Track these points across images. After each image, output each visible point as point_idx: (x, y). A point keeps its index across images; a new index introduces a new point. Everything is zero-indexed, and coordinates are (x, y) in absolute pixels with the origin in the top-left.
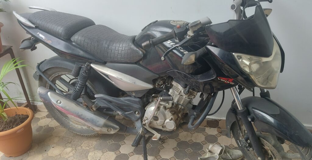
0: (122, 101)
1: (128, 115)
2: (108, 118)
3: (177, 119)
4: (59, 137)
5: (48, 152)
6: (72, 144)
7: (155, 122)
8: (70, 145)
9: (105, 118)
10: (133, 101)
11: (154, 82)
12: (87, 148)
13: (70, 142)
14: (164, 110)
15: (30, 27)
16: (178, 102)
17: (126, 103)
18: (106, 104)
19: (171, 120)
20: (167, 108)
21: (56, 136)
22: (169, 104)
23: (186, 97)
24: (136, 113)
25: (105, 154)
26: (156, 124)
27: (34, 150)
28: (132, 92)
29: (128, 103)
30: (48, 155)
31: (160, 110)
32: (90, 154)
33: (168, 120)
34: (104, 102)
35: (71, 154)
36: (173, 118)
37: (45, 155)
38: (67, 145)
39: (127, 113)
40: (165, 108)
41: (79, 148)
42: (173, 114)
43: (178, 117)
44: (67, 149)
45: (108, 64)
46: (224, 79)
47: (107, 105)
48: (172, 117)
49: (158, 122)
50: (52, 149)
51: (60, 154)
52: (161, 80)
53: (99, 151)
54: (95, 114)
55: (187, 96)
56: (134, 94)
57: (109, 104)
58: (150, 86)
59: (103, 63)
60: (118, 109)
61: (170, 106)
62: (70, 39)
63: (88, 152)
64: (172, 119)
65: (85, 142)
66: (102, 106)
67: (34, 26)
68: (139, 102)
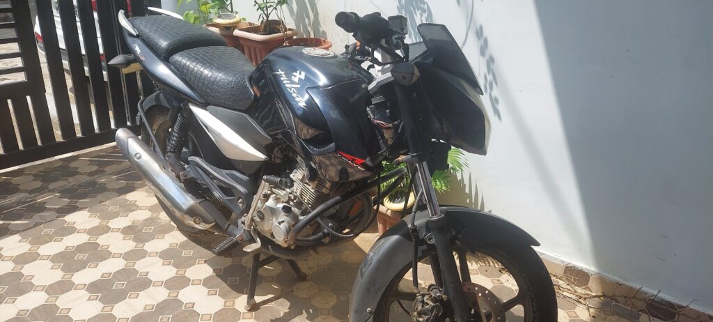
0: (222, 175)
1: (228, 202)
7: (260, 223)
14: (274, 202)
16: (301, 194)
17: (227, 179)
22: (284, 195)
23: (312, 189)
24: (239, 201)
29: (230, 181)
31: (268, 202)
34: (198, 172)
36: (286, 221)
39: (227, 197)
40: (278, 200)
42: (287, 214)
46: (347, 156)
48: (285, 218)
55: (314, 186)
56: (241, 167)
59: (204, 104)
60: (215, 188)
62: (169, 59)
64: (282, 222)
66: (195, 178)
67: (135, 34)
68: (246, 182)
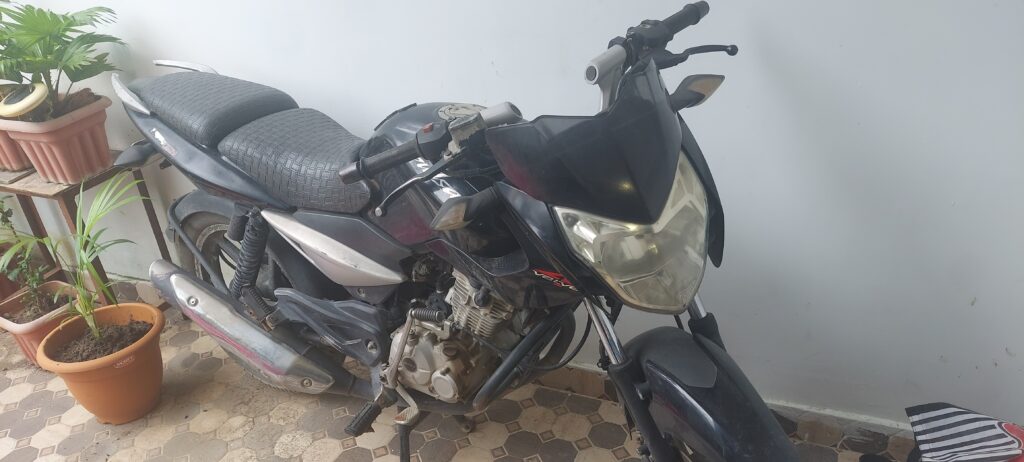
0: (335, 311)
1: (350, 349)
2: (307, 352)
3: (464, 373)
4: (227, 385)
5: (191, 422)
6: (250, 408)
7: (409, 374)
8: (244, 409)
9: (297, 351)
10: (361, 313)
11: (404, 266)
12: (282, 423)
13: (247, 400)
14: (429, 344)
15: (141, 115)
16: (467, 324)
17: (344, 315)
18: (299, 315)
19: (443, 374)
20: (439, 338)
21: (220, 383)
22: (443, 329)
23: (486, 315)
24: (369, 346)
25: (316, 443)
26: (412, 380)
27: (162, 413)
28: (359, 288)
29: (349, 318)
30: (188, 429)
31: (420, 344)
32: (284, 439)
33: (437, 374)
34: (295, 311)
35: (240, 434)
36: (452, 368)
37: (182, 428)
38: (238, 408)
39: (349, 342)
40: (434, 339)
41: (263, 419)
42: (452, 358)
43: (468, 366)
44: (235, 419)
45: (300, 213)
46: (549, 273)
47: (301, 317)
48: (449, 364)
49: (416, 375)
50: (202, 413)
51: (215, 430)
52: (424, 263)
53: (305, 434)
54: (273, 339)
55: (488, 312)
56: (363, 295)
57: (305, 316)
58: (396, 278)
59: (289, 210)
60: (326, 330)
61: (446, 334)
62: (216, 147)
63: (281, 432)
64: (447, 371)
65: (282, 405)
66: (291, 319)
67: (147, 112)
68: (375, 316)
